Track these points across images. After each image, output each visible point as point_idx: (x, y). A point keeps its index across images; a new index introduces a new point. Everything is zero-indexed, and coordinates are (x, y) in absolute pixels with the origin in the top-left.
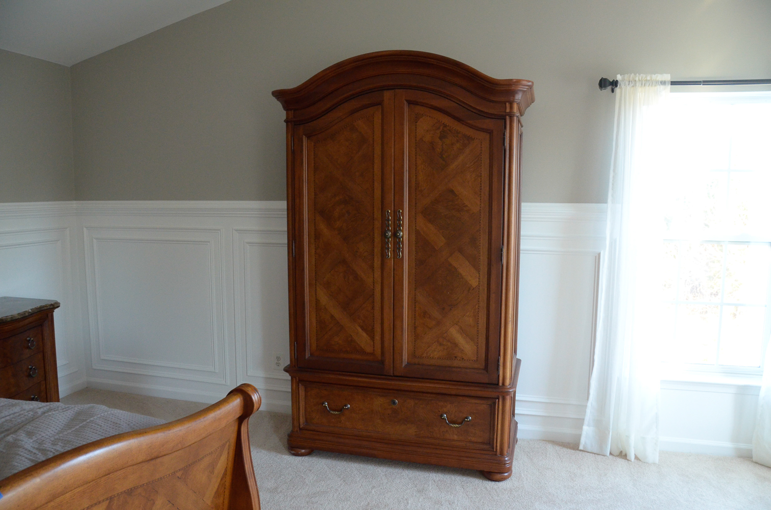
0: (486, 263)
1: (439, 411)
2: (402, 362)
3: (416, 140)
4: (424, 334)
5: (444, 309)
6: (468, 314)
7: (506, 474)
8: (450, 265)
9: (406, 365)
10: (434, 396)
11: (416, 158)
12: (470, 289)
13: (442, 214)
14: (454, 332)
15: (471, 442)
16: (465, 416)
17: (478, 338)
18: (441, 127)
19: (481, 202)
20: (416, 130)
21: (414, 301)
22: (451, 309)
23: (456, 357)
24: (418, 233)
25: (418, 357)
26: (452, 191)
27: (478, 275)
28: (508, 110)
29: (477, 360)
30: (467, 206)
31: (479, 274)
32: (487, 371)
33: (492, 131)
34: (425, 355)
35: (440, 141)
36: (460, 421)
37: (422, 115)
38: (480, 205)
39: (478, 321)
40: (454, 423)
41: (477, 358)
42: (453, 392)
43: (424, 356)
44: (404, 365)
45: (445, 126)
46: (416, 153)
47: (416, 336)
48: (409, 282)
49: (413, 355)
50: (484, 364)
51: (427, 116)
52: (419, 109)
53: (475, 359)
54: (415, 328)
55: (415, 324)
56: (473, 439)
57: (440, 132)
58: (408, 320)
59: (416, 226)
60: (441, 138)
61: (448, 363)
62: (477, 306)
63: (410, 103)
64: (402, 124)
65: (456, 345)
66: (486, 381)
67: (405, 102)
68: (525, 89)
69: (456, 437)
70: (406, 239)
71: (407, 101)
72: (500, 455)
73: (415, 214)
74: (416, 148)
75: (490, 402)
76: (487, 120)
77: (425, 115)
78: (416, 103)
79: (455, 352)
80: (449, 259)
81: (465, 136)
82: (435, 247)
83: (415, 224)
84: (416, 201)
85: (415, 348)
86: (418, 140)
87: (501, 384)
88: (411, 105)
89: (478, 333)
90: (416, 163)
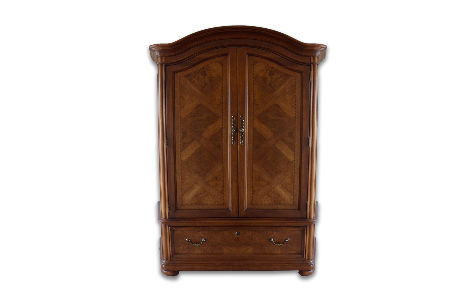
0: (299, 147)
1: (269, 237)
2: (243, 208)
3: (253, 76)
4: (259, 190)
5: (272, 175)
6: (287, 177)
7: (311, 271)
8: (276, 148)
9: (246, 210)
10: (265, 228)
11: (253, 86)
12: (289, 162)
13: (271, 119)
14: (279, 189)
15: (289, 254)
16: (285, 238)
17: (294, 191)
18: (270, 69)
19: (295, 112)
20: (253, 70)
21: (252, 171)
22: (276, 175)
23: (280, 203)
24: (254, 129)
25: (255, 205)
26: (277, 106)
27: (294, 154)
28: (312, 61)
29: (293, 204)
30: (287, 114)
31: (295, 153)
32: (300, 211)
33: (303, 72)
34: (259, 203)
35: (269, 77)
36: (282, 242)
37: (258, 62)
38: (295, 113)
39: (294, 181)
40: (279, 243)
41: (293, 203)
42: (278, 225)
43: (258, 203)
44: (245, 210)
45: (273, 68)
46: (253, 83)
47: (253, 192)
48: (248, 159)
49: (251, 203)
50: (298, 207)
51: (261, 62)
52: (255, 59)
53: (292, 203)
54: (253, 187)
55: (252, 185)
56: (291, 252)
57: (270, 72)
58: (247, 183)
59: (253, 126)
60: (270, 75)
61: (275, 207)
62: (293, 172)
63: (249, 55)
64: (244, 67)
65: (279, 196)
66: (299, 216)
67: (246, 54)
68: (322, 50)
69: (279, 252)
70: (246, 133)
71: (247, 54)
72: (308, 260)
73: (253, 118)
74: (253, 80)
75: (301, 229)
76: (300, 66)
77: (260, 62)
78: (253, 55)
79: (279, 200)
80: (275, 145)
81: (286, 74)
82: (266, 138)
83: (253, 124)
84: (253, 111)
85: (252, 199)
86: (254, 76)
87: (308, 218)
88: (250, 56)
89: (294, 188)
90: (253, 89)
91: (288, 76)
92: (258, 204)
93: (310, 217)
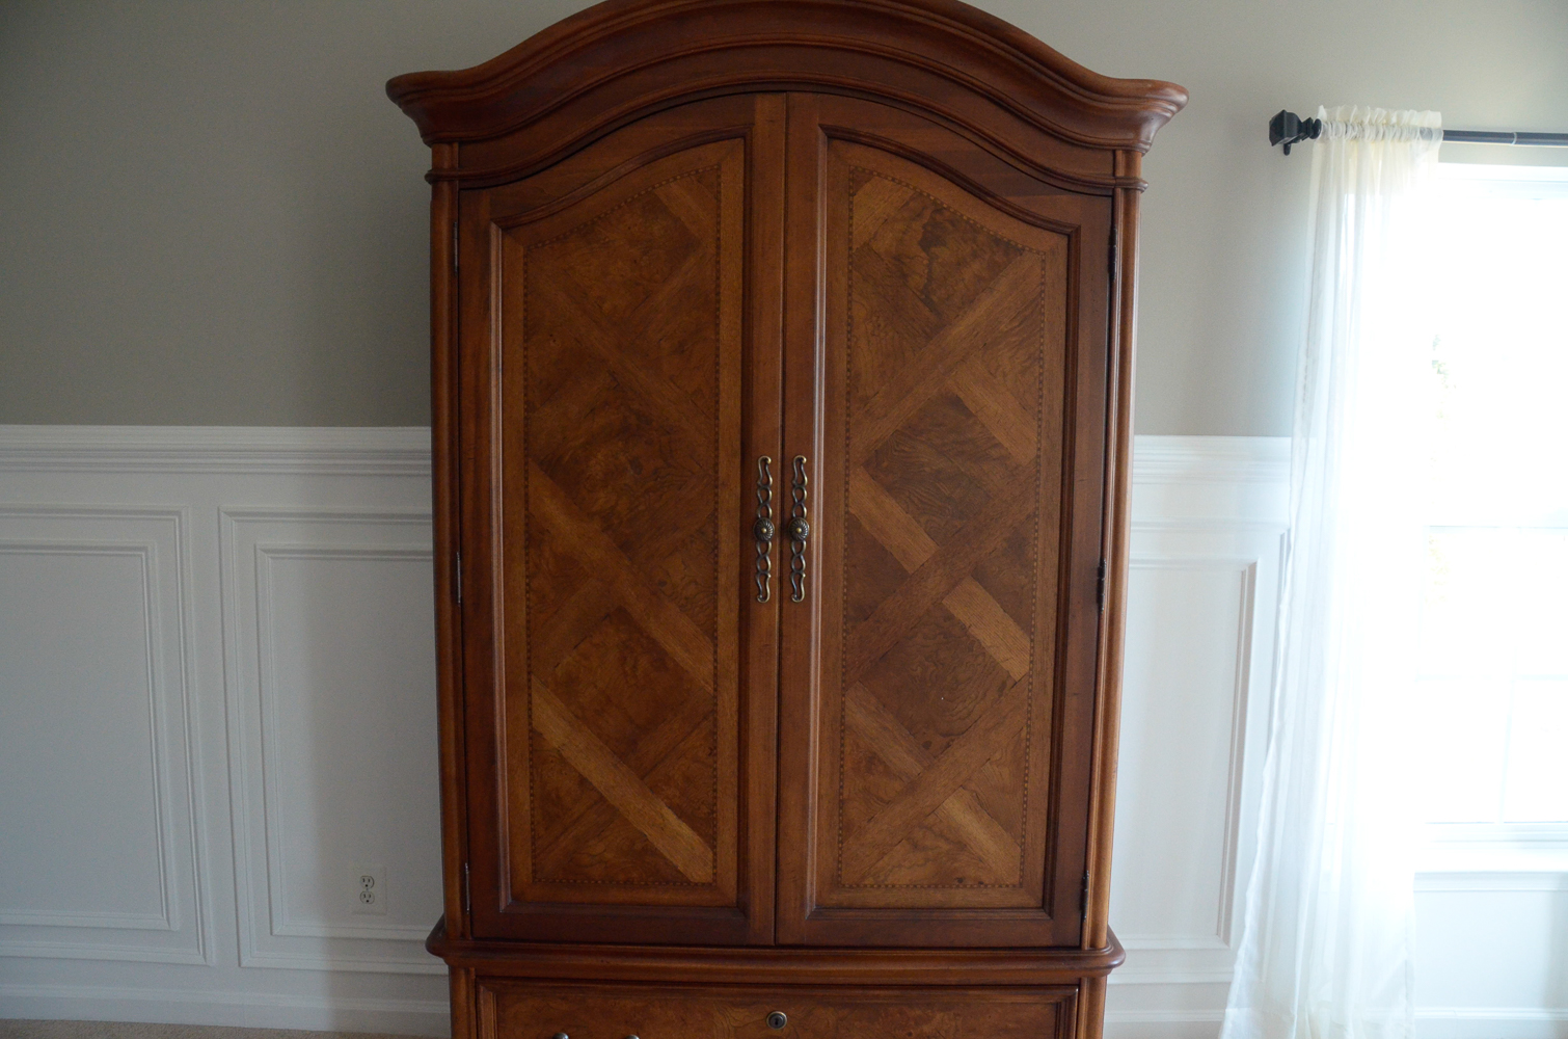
0: (1052, 611)
2: (802, 905)
3: (850, 248)
4: (869, 821)
5: (927, 745)
6: (997, 756)
8: (950, 617)
9: (814, 913)
10: (897, 993)
11: (849, 302)
12: (1004, 685)
13: (927, 469)
14: (959, 812)
17: (1025, 823)
18: (928, 213)
19: (1039, 434)
20: (850, 218)
21: (838, 727)
22: (948, 746)
23: (960, 880)
24: (853, 524)
25: (851, 887)
26: (957, 403)
27: (1026, 643)
28: (1121, 173)
29: (1021, 884)
30: (998, 445)
31: (1032, 641)
32: (1050, 914)
33: (1078, 230)
34: (869, 881)
35: (923, 254)
37: (871, 173)
38: (1039, 441)
39: (1026, 775)
41: (1021, 877)
42: (953, 980)
43: (866, 882)
44: (807, 913)
45: (939, 209)
46: (850, 286)
47: (843, 828)
48: (825, 671)
49: (835, 882)
50: (1040, 894)
51: (886, 178)
52: (858, 155)
53: (1016, 879)
54: (842, 804)
55: (841, 794)
57: (924, 227)
58: (819, 784)
59: (847, 505)
60: (927, 243)
61: (937, 897)
62: (1024, 734)
63: (833, 135)
65: (961, 845)
66: (1047, 941)
67: (820, 134)
70: (818, 542)
71: (824, 129)
73: (847, 468)
74: (850, 271)
75: (1057, 996)
76: (1065, 198)
77: (879, 175)
78: (851, 137)
79: (956, 865)
80: (944, 602)
81: (997, 241)
82: (905, 566)
83: (847, 498)
84: (848, 430)
85: (840, 862)
86: (855, 247)
87: (1086, 946)
88: (836, 143)
89: (1025, 809)
90: (850, 317)
91: (1011, 250)
92: (866, 886)
93: (1094, 945)
